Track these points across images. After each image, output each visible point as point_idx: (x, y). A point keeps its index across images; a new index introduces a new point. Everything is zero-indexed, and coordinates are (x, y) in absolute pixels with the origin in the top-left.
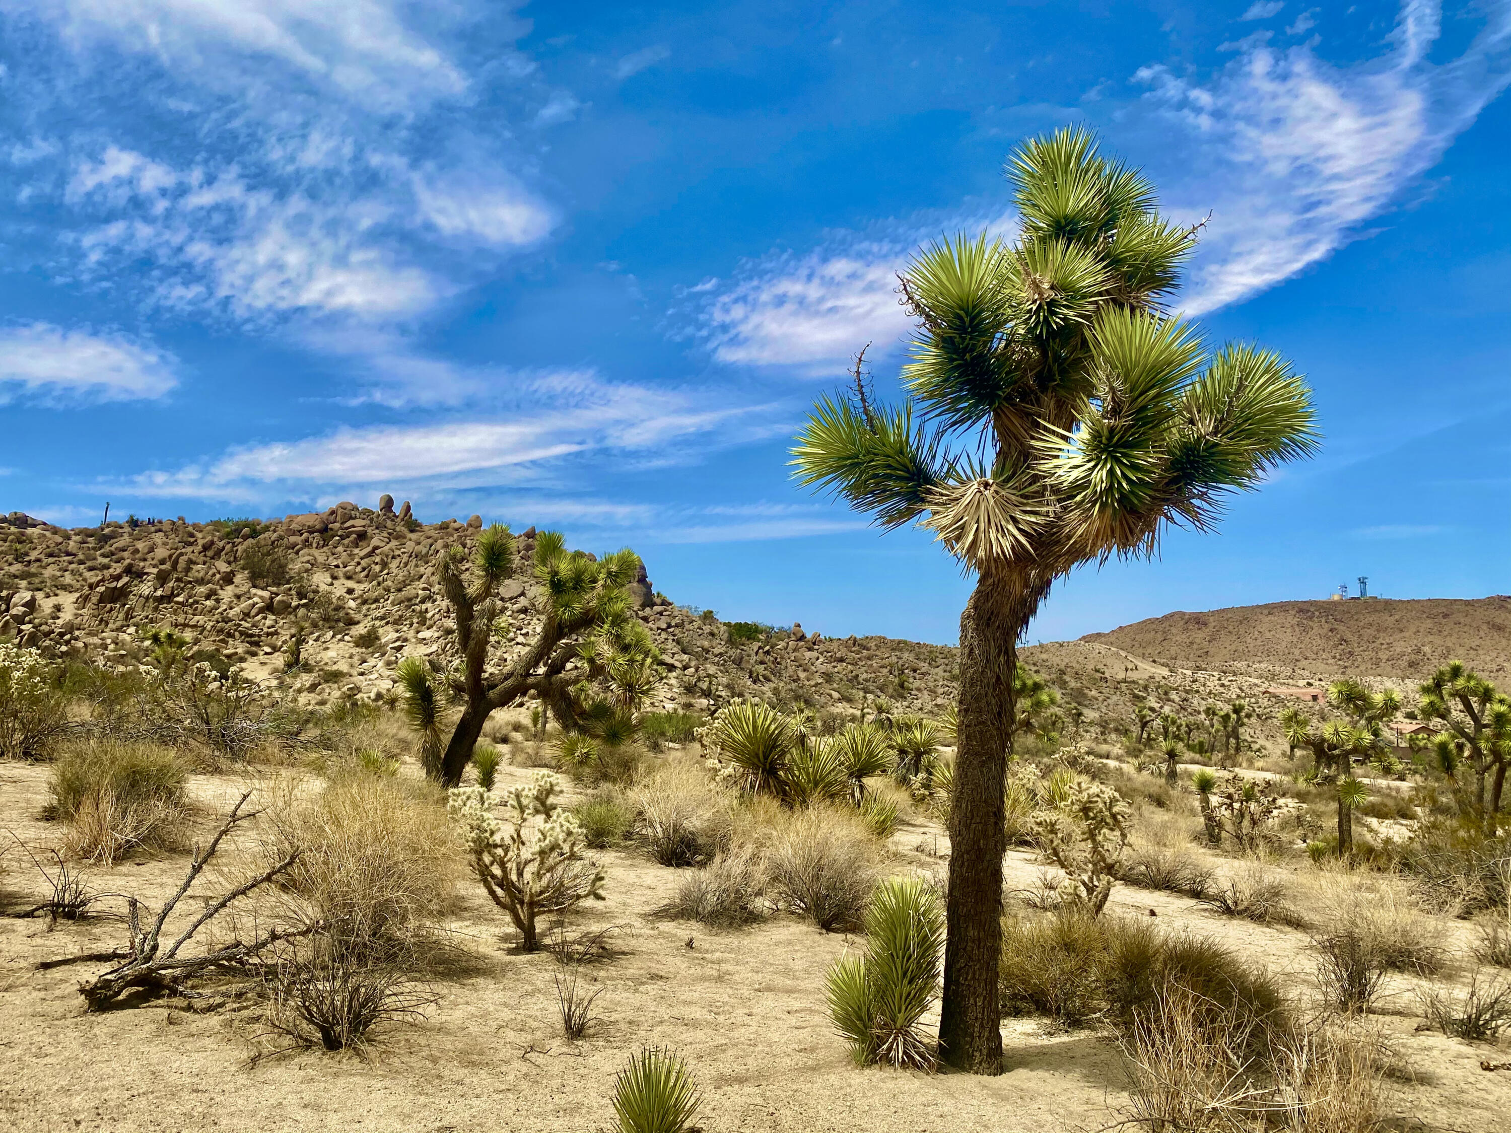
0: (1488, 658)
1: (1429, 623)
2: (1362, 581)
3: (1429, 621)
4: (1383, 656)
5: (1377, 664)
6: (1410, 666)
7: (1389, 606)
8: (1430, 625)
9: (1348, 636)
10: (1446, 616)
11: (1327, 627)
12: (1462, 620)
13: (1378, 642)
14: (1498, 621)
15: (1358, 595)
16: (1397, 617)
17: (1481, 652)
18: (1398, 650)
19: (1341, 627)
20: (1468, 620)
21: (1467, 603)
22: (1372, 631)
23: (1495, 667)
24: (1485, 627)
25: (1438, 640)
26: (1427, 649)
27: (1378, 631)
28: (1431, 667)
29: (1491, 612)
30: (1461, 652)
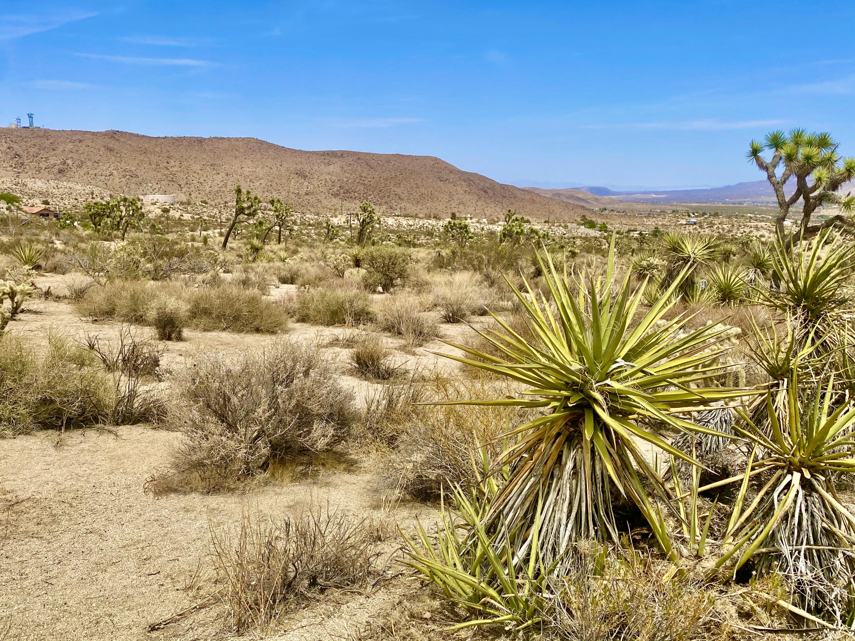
0: (105, 168)
1: (70, 146)
2: (30, 116)
3: (71, 144)
4: (43, 165)
5: (39, 171)
6: (60, 172)
7: (47, 134)
8: (71, 147)
9: (20, 152)
10: (80, 141)
11: (6, 146)
12: (90, 144)
13: (40, 156)
14: (111, 146)
15: (28, 125)
16: (51, 141)
17: (100, 164)
18: (52, 162)
19: (15, 146)
20: (93, 145)
21: (93, 134)
22: (35, 150)
23: (108, 174)
24: (103, 149)
25: (76, 156)
26: (69, 162)
27: (40, 149)
28: (72, 173)
29: (107, 140)
30: (89, 163)
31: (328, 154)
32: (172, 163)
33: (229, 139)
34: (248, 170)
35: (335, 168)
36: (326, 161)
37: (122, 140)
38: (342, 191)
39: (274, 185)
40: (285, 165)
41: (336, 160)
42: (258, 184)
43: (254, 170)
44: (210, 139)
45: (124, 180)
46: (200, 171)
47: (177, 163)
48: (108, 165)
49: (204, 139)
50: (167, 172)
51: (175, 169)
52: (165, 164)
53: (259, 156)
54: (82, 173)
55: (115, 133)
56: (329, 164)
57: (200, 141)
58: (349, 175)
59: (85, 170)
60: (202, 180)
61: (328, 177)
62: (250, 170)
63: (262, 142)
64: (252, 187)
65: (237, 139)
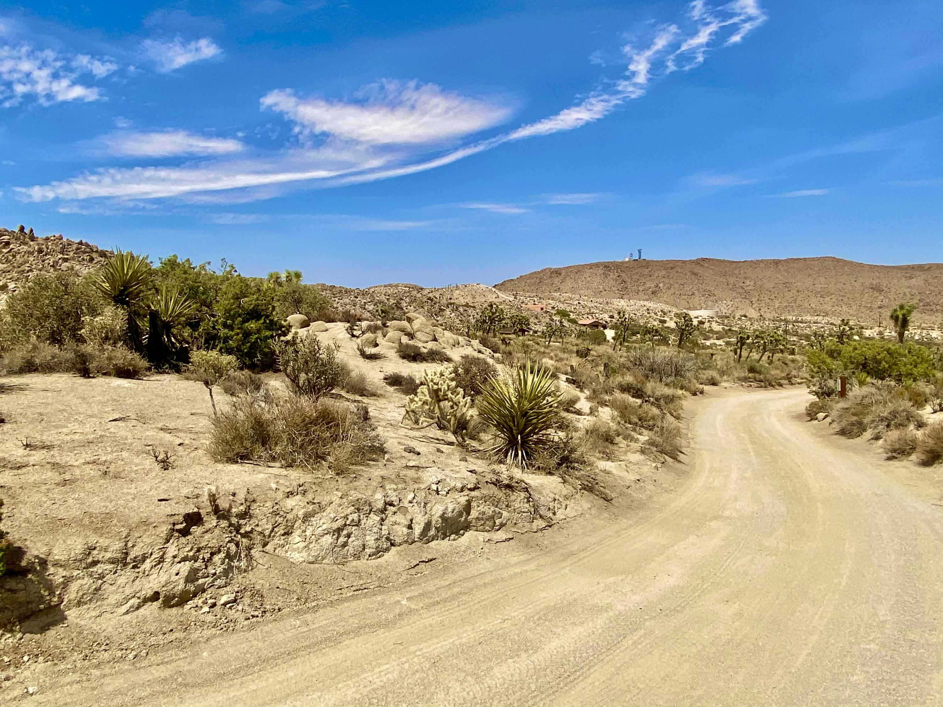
0: (688, 289)
1: (664, 273)
2: (640, 252)
3: (664, 271)
4: (641, 289)
5: (638, 293)
6: (653, 294)
7: (648, 264)
9: (626, 279)
10: (672, 268)
11: (617, 274)
12: (679, 270)
13: (640, 282)
14: (696, 271)
15: (637, 258)
16: (650, 269)
17: (685, 286)
18: (648, 286)
19: (623, 275)
20: (682, 270)
21: (684, 262)
22: (637, 277)
23: (691, 293)
24: (689, 274)
25: (666, 280)
26: (661, 285)
27: (640, 276)
28: (662, 294)
29: (693, 266)
30: (677, 286)
31: (913, 268)
32: (748, 283)
33: (805, 259)
34: (820, 286)
35: (918, 281)
36: (908, 275)
37: (706, 265)
38: (921, 304)
39: (845, 299)
40: (861, 280)
41: (920, 273)
42: (829, 299)
43: (826, 286)
44: (786, 261)
45: (703, 298)
46: (772, 290)
47: (752, 283)
48: (691, 287)
49: (780, 261)
50: (741, 291)
51: (749, 288)
52: (742, 284)
53: (833, 273)
54: (670, 294)
55: (703, 260)
56: (911, 278)
57: (776, 263)
58: (933, 288)
59: (672, 291)
60: (772, 297)
61: (907, 291)
62: (822, 286)
63: (838, 260)
64: (822, 302)
65: (813, 259)
